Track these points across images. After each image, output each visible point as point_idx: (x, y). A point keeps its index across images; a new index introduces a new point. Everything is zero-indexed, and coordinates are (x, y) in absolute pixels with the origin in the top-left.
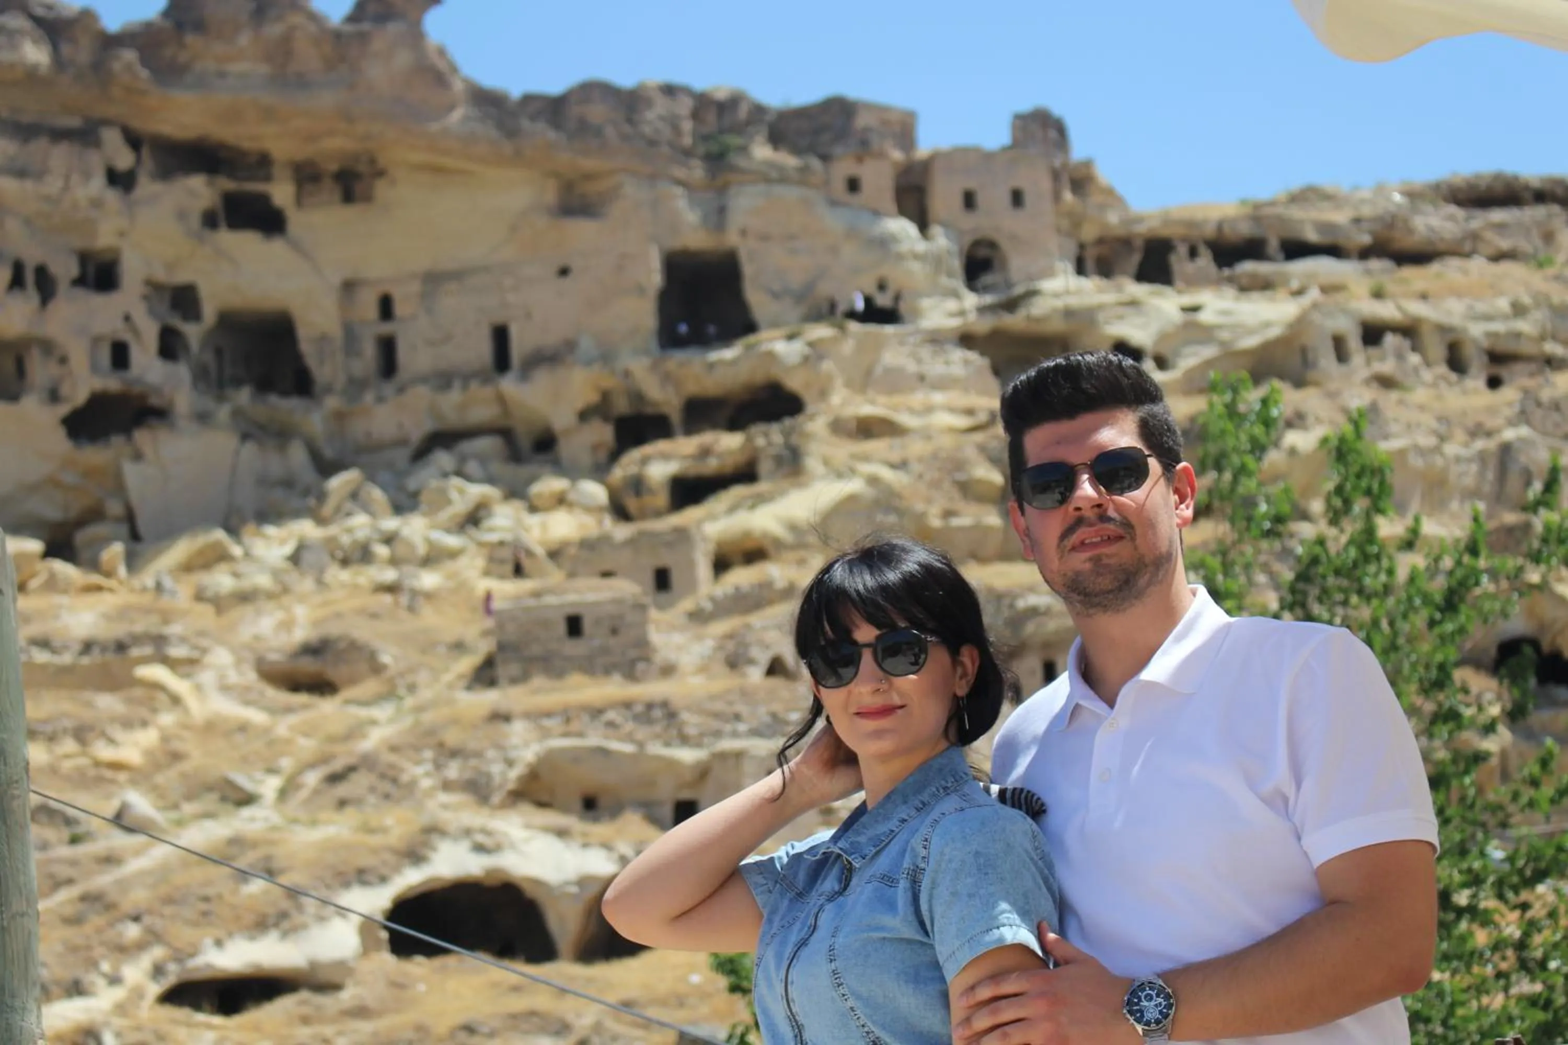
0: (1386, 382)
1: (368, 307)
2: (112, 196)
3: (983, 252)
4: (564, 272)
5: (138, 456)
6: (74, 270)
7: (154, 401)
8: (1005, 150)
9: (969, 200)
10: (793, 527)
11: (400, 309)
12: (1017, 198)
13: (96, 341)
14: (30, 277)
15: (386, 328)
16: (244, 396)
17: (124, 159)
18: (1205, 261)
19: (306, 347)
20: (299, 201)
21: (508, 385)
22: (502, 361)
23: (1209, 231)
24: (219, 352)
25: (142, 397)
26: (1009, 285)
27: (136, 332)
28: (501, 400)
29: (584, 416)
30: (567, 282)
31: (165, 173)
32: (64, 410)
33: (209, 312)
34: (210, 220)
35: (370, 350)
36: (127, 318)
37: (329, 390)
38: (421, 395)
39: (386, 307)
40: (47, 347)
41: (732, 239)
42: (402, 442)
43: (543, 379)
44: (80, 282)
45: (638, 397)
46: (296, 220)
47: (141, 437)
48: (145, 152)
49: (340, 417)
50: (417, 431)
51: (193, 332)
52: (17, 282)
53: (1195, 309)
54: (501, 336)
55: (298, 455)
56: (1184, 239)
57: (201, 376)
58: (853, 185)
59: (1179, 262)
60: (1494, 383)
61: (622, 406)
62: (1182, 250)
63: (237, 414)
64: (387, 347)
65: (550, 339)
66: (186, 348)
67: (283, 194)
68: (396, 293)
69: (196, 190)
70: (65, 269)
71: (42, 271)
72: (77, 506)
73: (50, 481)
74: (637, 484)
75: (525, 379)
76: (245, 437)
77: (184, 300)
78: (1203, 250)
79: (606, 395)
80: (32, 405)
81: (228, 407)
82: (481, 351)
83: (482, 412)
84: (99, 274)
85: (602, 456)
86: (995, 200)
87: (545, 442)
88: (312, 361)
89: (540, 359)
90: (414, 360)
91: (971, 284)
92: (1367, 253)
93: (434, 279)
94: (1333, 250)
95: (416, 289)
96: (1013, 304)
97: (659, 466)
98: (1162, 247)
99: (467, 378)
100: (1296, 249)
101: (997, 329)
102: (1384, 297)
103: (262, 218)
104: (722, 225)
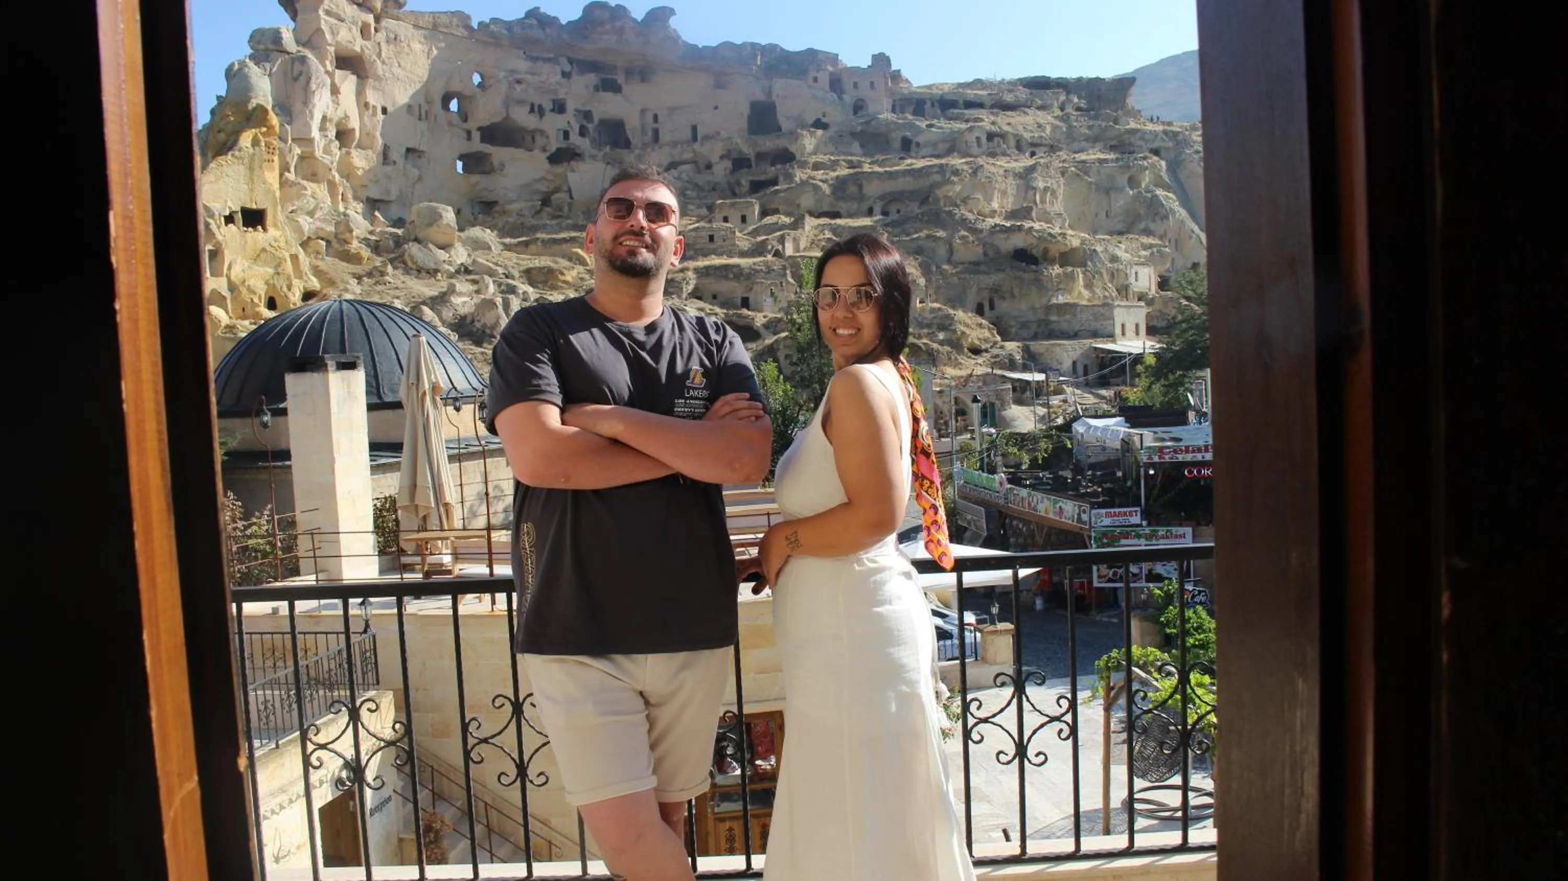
0: (993, 154)
1: (649, 118)
2: (564, 81)
3: (860, 103)
4: (716, 107)
5: (573, 171)
6: (551, 107)
7: (578, 151)
8: (869, 67)
9: (856, 85)
11: (660, 119)
12: (872, 85)
13: (559, 130)
14: (536, 109)
15: (655, 126)
16: (608, 149)
17: (568, 68)
18: (937, 108)
19: (628, 132)
20: (626, 83)
21: (696, 146)
22: (695, 138)
23: (938, 97)
24: (599, 133)
25: (574, 149)
26: (868, 115)
27: (572, 128)
28: (694, 151)
29: (722, 158)
30: (716, 111)
31: (582, 72)
32: (548, 154)
33: (596, 120)
34: (596, 89)
35: (650, 133)
36: (569, 123)
37: (636, 146)
38: (666, 150)
39: (656, 118)
40: (542, 132)
41: (773, 97)
43: (708, 144)
44: (553, 110)
45: (740, 152)
46: (625, 88)
47: (573, 163)
48: (575, 66)
49: (640, 154)
50: (666, 163)
51: (591, 127)
52: (532, 110)
53: (933, 126)
54: (694, 129)
56: (930, 99)
57: (593, 141)
58: (815, 80)
59: (928, 108)
60: (1032, 154)
61: (734, 155)
62: (930, 105)
63: (605, 155)
64: (656, 132)
65: (711, 131)
66: (589, 133)
67: (620, 79)
68: (659, 113)
69: (592, 78)
70: (548, 106)
71: (540, 106)
72: (552, 187)
73: (543, 178)
74: (739, 183)
75: (702, 144)
76: (608, 163)
77: (587, 115)
78: (936, 104)
79: (729, 151)
80: (537, 152)
81: (602, 153)
82: (688, 134)
83: (687, 156)
84: (559, 108)
85: (728, 172)
86: (864, 84)
87: (709, 166)
88: (630, 137)
89: (706, 138)
90: (665, 137)
91: (855, 113)
92: (991, 106)
93: (672, 109)
94: (980, 105)
95: (666, 112)
96: (870, 122)
97: (747, 178)
98: (922, 102)
99: (683, 143)
100: (968, 105)
101: (862, 131)
102: (996, 123)
103: (614, 87)
104: (770, 93)
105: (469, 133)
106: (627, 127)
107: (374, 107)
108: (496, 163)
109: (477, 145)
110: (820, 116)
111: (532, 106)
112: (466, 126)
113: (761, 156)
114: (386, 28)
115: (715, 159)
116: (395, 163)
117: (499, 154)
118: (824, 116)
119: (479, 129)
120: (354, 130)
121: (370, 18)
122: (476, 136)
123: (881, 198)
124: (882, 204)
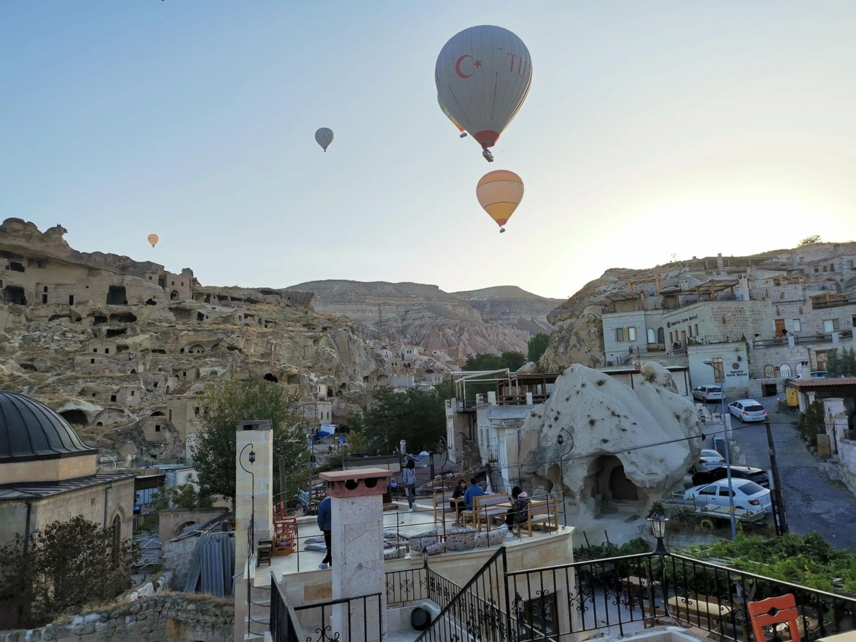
0: (247, 325)
1: (42, 289)
3: (175, 293)
4: (87, 287)
8: (181, 275)
9: (173, 283)
10: (134, 343)
11: (49, 290)
12: (182, 284)
15: (45, 293)
16: (11, 304)
18: (216, 300)
19: (26, 294)
20: (28, 266)
21: (73, 307)
22: (71, 303)
23: (217, 293)
24: (6, 294)
26: (179, 299)
28: (70, 310)
29: (88, 315)
30: (88, 289)
33: (4, 286)
34: (7, 268)
35: (41, 297)
37: (31, 305)
38: (52, 307)
39: (46, 289)
41: (124, 284)
42: (47, 317)
43: (80, 307)
45: (101, 313)
46: (26, 270)
49: (33, 310)
50: (50, 315)
53: (215, 308)
54: (71, 298)
55: (23, 318)
56: (213, 294)
58: (150, 278)
59: (212, 299)
60: (266, 326)
61: (97, 314)
62: (212, 297)
63: (9, 307)
64: (45, 298)
65: (83, 300)
67: (24, 264)
68: (48, 287)
69: (5, 261)
74: (99, 330)
75: (76, 307)
76: (11, 312)
78: (216, 297)
79: (94, 312)
81: (7, 306)
82: (67, 300)
83: (64, 313)
85: (91, 323)
86: (178, 284)
87: (79, 319)
88: (27, 298)
89: (79, 303)
90: (51, 300)
91: (172, 299)
92: (246, 301)
93: (58, 285)
94: (240, 300)
95: (54, 286)
96: (180, 303)
97: (105, 328)
98: (209, 296)
99: (63, 305)
100: (233, 299)
101: (176, 308)
102: (248, 309)
103: (19, 268)
104: (122, 282)
106: (25, 292)
110: (152, 298)
113: (114, 316)
115: (83, 315)
118: (154, 297)
123: (189, 344)
124: (190, 347)
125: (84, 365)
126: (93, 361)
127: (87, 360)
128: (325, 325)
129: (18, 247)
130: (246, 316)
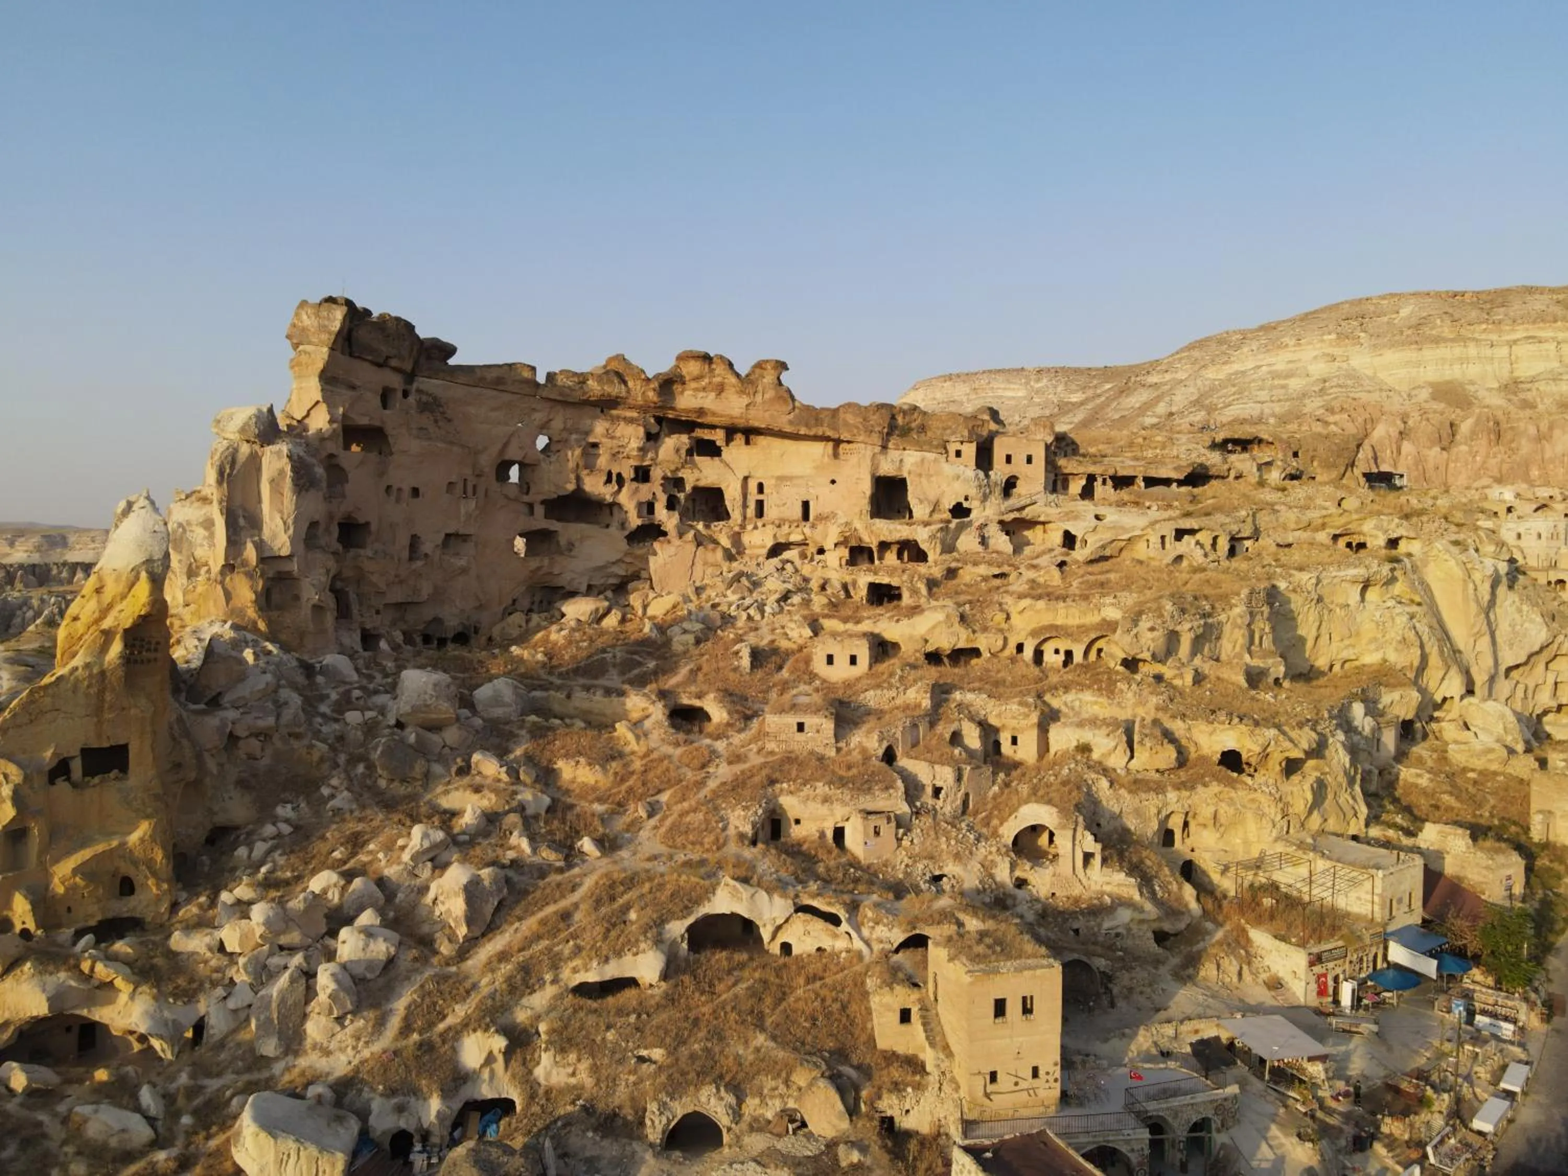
0: (1181, 558)
1: (753, 487)
2: (649, 445)
3: (1012, 482)
4: (833, 482)
5: (655, 553)
6: (632, 475)
7: (662, 529)
9: (1009, 459)
11: (766, 489)
12: (1029, 460)
13: (641, 503)
14: (614, 478)
15: (760, 497)
16: (700, 524)
17: (654, 429)
18: (1109, 488)
19: (727, 502)
20: (728, 443)
21: (809, 527)
22: (806, 516)
23: (1113, 468)
24: (692, 503)
25: (658, 526)
26: (1020, 499)
27: (657, 498)
28: (804, 533)
29: (837, 545)
30: (834, 486)
31: (672, 433)
32: (626, 532)
33: (688, 488)
34: (690, 452)
35: (753, 506)
36: (654, 493)
38: (770, 530)
39: (761, 489)
40: (620, 507)
41: (905, 475)
42: (763, 549)
43: (822, 527)
44: (635, 479)
45: (860, 539)
46: (724, 451)
47: (656, 544)
48: (662, 425)
49: (738, 534)
50: (770, 543)
51: (681, 496)
52: (609, 480)
53: (1103, 516)
54: (806, 505)
56: (1101, 474)
57: (682, 517)
58: (958, 454)
59: (1098, 485)
60: (1231, 553)
61: (853, 543)
62: (1100, 480)
63: (696, 533)
64: (760, 504)
65: (826, 511)
66: (678, 503)
67: (720, 440)
68: (765, 483)
69: (684, 440)
70: (628, 474)
71: (619, 475)
72: (631, 570)
73: (620, 561)
74: (854, 583)
75: (813, 526)
76: (699, 545)
77: (679, 483)
78: (1109, 482)
79: (847, 537)
80: (614, 530)
81: (692, 531)
82: (798, 512)
83: (794, 538)
84: (642, 475)
85: (842, 564)
86: (1019, 459)
87: (823, 550)
88: (730, 509)
89: (821, 518)
90: (771, 512)
91: (1004, 498)
92: (1181, 483)
93: (781, 479)
94: (1167, 482)
95: (773, 482)
96: (1022, 508)
97: (864, 578)
98: (1091, 478)
99: (791, 522)
100: (1151, 482)
101: (1015, 520)
102: (1188, 515)
103: (711, 450)
104: (900, 468)
105: (531, 506)
106: (726, 496)
107: (400, 490)
108: (563, 541)
109: (540, 521)
110: (962, 500)
111: (610, 474)
112: (526, 499)
113: (886, 547)
114: (419, 391)
115: (828, 545)
116: (426, 555)
117: (568, 531)
118: (966, 499)
119: (543, 502)
120: (367, 524)
121: (395, 381)
122: (539, 510)
123: (1034, 633)
124: (1037, 642)
125: (783, 737)
126: (801, 727)
127: (788, 726)
128: (1395, 535)
129: (701, 412)
130: (1180, 534)
